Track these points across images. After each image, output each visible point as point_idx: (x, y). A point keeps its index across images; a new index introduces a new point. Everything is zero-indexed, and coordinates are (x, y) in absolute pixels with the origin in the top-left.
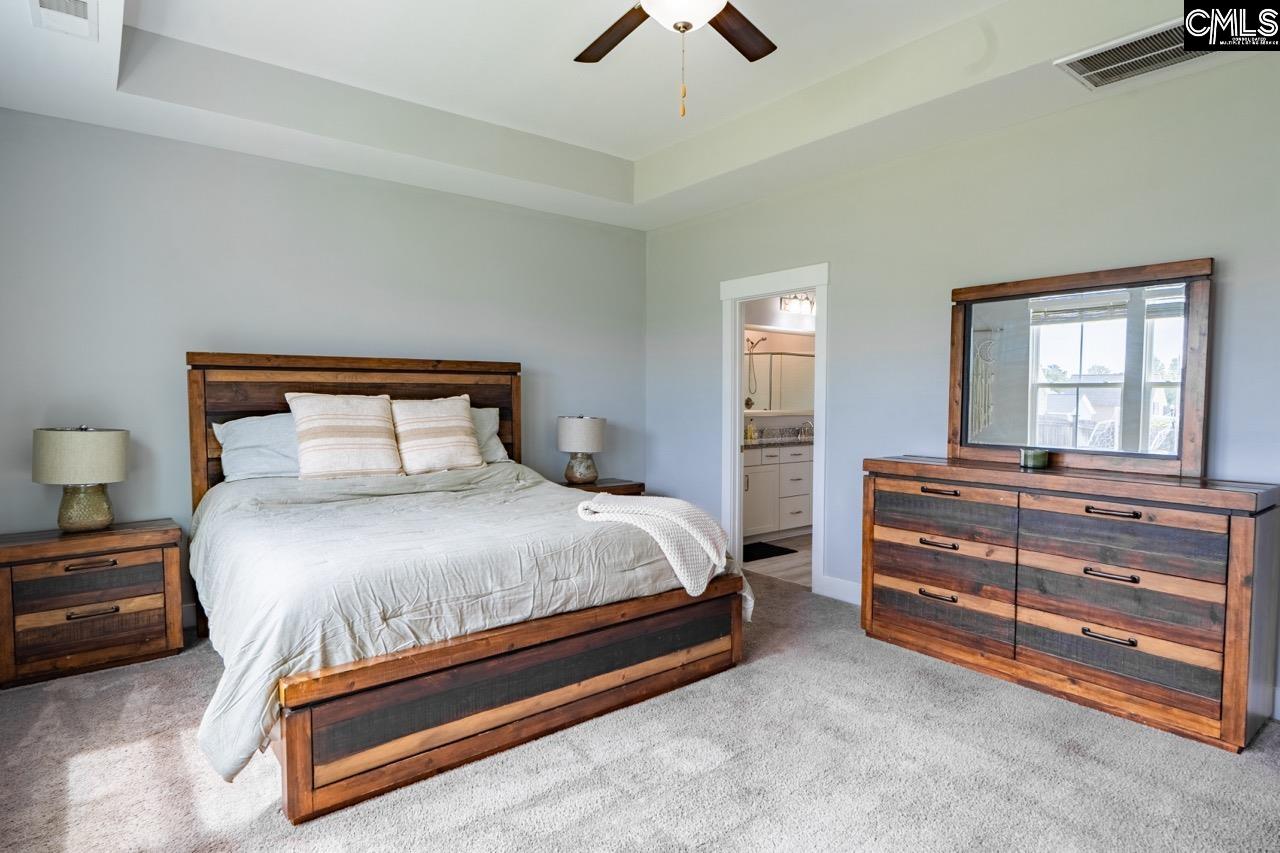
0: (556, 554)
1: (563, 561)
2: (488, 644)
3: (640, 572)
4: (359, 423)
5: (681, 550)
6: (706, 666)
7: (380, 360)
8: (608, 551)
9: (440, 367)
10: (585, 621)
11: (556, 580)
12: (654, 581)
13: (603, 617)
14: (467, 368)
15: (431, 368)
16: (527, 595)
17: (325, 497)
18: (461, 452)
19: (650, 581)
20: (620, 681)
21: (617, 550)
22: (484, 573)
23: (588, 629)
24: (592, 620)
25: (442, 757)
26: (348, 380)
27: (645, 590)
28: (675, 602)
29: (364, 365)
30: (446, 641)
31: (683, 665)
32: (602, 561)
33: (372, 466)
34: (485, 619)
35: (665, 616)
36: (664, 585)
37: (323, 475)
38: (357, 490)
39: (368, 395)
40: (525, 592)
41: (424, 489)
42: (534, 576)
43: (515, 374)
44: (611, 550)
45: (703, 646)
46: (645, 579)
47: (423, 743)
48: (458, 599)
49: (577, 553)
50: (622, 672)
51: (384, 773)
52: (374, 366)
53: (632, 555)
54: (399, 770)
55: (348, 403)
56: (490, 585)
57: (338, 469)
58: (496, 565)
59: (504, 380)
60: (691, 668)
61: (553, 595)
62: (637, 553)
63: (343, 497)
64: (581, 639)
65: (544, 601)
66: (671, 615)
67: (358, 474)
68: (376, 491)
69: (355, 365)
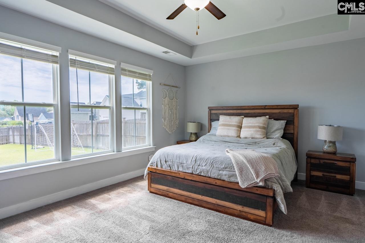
0: (201, 159)
1: (202, 161)
2: (179, 174)
3: (224, 173)
4: (230, 123)
5: (241, 170)
6: (252, 217)
7: (248, 106)
8: (216, 163)
9: (267, 107)
10: (204, 179)
11: (199, 165)
12: (230, 177)
13: (209, 180)
14: (276, 107)
15: (263, 108)
16: (191, 167)
17: (216, 140)
18: (256, 134)
19: (227, 176)
20: (214, 202)
21: (219, 163)
22: (184, 158)
23: (204, 182)
24: (206, 180)
25: (171, 194)
26: (240, 112)
27: (225, 178)
28: (236, 187)
29: (244, 108)
30: (176, 171)
31: (240, 211)
32: (213, 165)
33: (230, 134)
34: (182, 169)
35: (233, 190)
36: (232, 179)
37: (219, 135)
38: (224, 140)
39: (238, 116)
40: (191, 166)
41: (241, 143)
42: (194, 163)
43: (297, 108)
44: (217, 163)
45: (249, 208)
46: (226, 175)
47: (167, 190)
48: (177, 162)
49: (207, 161)
50: (216, 200)
51: (160, 191)
52: (247, 108)
53: (223, 166)
54: (163, 192)
55: (230, 118)
56: (184, 161)
57: (222, 134)
58: (187, 157)
59: (291, 111)
60: (244, 214)
61: (197, 169)
62: (226, 166)
63: (221, 141)
64: (203, 184)
65: (195, 170)
66: (235, 191)
67: (226, 136)
68: (228, 141)
69: (242, 108)
